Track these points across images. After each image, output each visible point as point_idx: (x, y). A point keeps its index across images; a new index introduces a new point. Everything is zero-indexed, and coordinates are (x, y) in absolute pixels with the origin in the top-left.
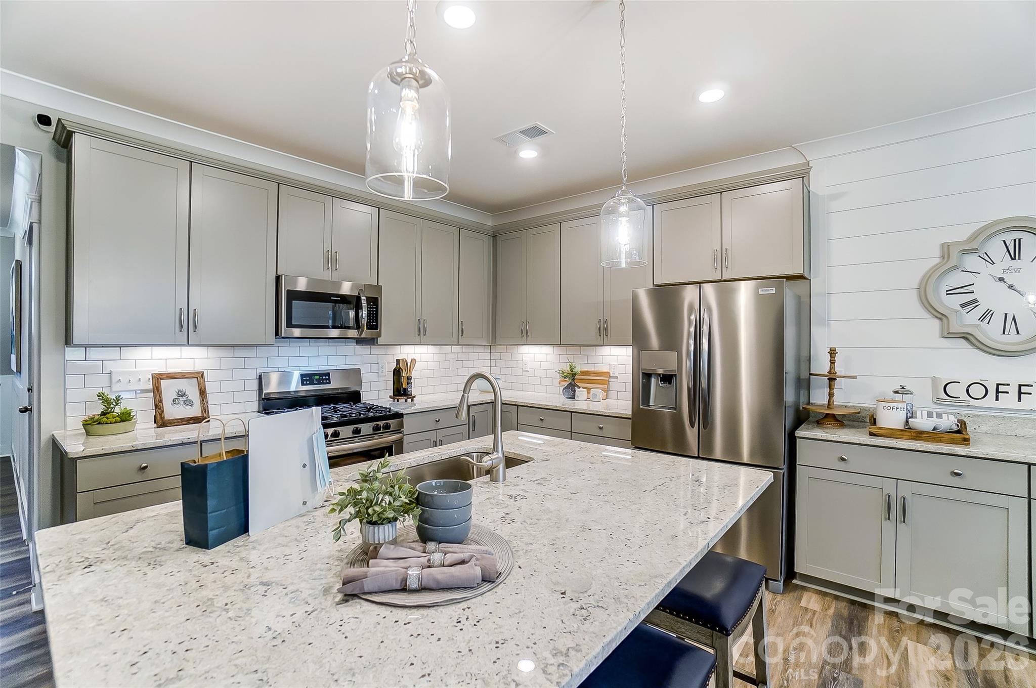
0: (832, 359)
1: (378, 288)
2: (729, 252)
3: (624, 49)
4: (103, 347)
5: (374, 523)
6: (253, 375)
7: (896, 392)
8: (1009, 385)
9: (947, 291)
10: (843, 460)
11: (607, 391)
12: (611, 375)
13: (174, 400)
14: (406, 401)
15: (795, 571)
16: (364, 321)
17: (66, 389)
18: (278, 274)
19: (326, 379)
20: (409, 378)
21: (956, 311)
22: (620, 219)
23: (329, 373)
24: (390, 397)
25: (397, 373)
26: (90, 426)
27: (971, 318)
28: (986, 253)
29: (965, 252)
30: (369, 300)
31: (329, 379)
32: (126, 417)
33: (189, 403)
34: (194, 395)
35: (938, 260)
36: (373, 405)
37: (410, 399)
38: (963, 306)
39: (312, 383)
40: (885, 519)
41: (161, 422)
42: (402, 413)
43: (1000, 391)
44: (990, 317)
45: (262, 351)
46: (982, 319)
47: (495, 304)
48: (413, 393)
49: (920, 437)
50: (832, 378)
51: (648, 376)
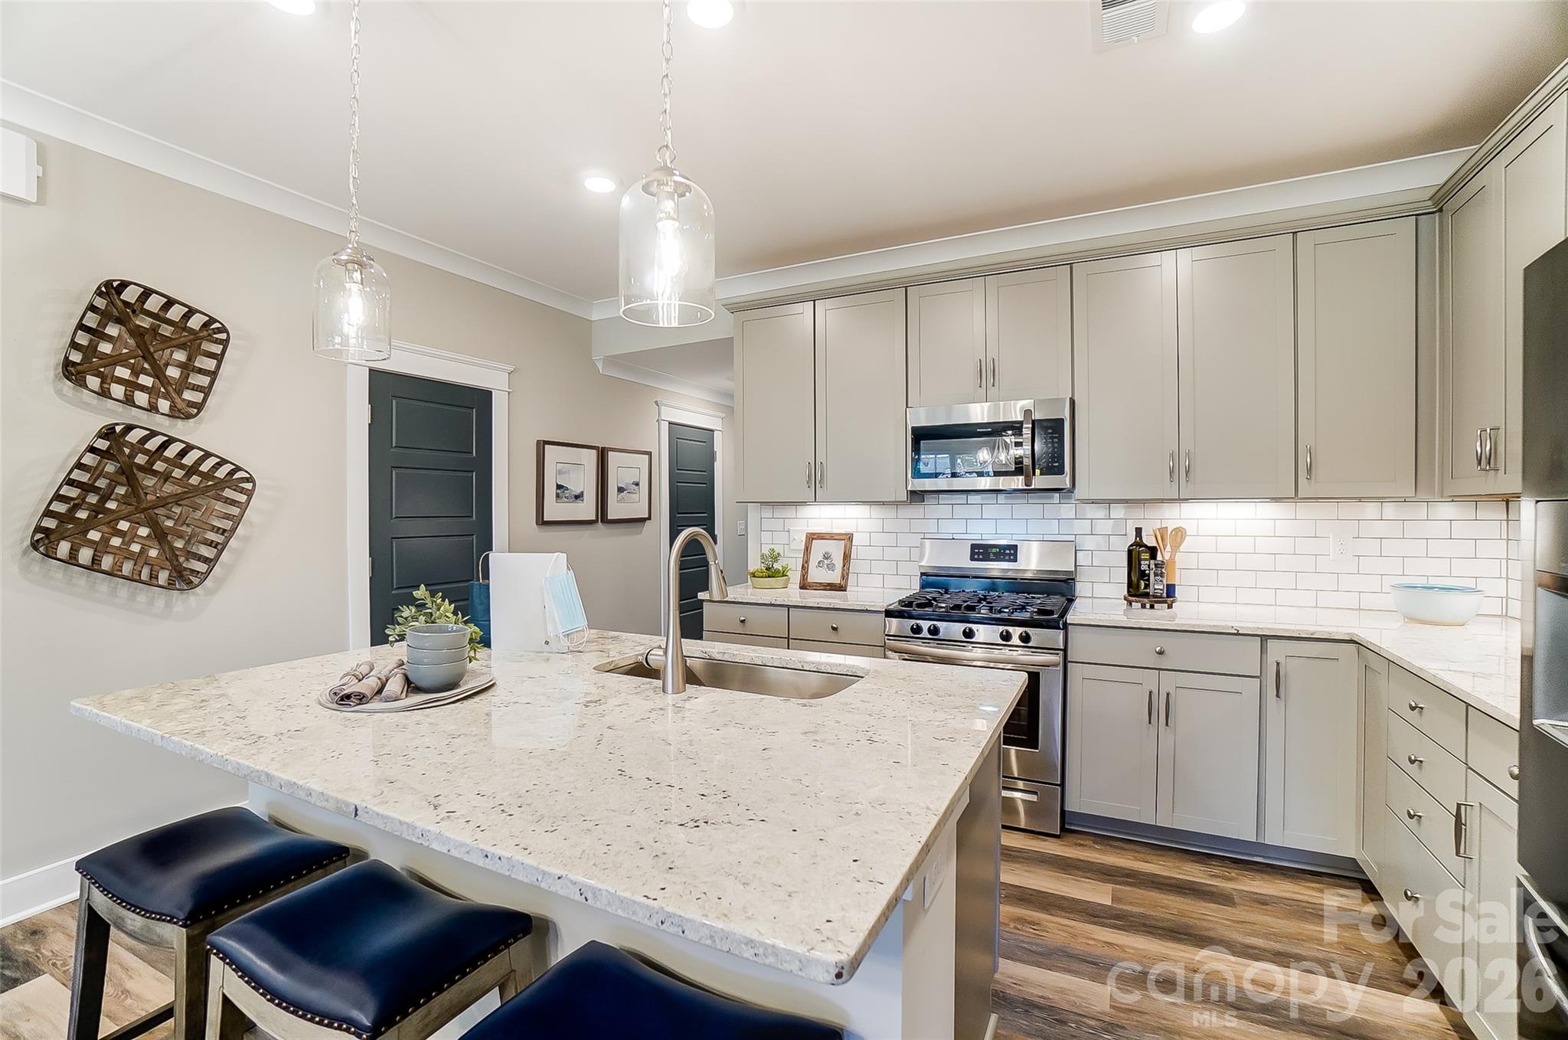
13: (819, 563)
14: (1153, 607)
17: (761, 544)
18: (908, 407)
19: (1010, 554)
23: (1018, 546)
31: (1015, 555)
33: (831, 567)
34: (838, 561)
39: (984, 559)
41: (804, 586)
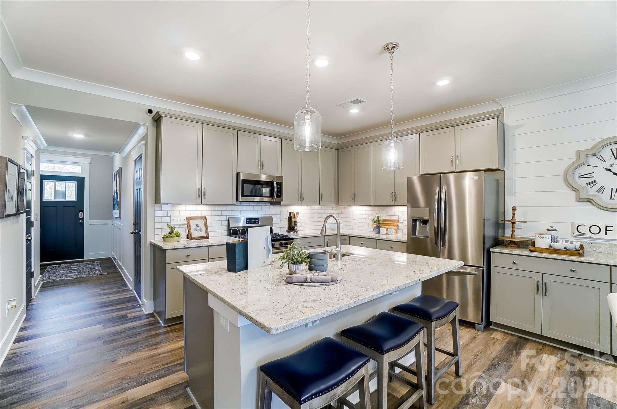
0: (514, 212)
1: (281, 178)
2: (459, 157)
3: (392, 76)
4: (168, 205)
5: (294, 264)
6: (225, 219)
7: (548, 230)
8: (612, 226)
9: (579, 176)
10: (514, 263)
11: (397, 230)
12: (399, 221)
13: (195, 229)
14: (294, 233)
15: (490, 320)
16: (275, 193)
17: (155, 223)
18: (238, 172)
19: (257, 221)
20: (295, 222)
21: (584, 187)
22: (391, 149)
23: (258, 218)
24: (287, 231)
25: (290, 219)
26: (165, 238)
27: (593, 190)
28: (601, 156)
29: (588, 156)
30: (277, 183)
31: (258, 221)
32: (178, 235)
33: (201, 230)
34: (202, 227)
35: (574, 160)
36: (279, 234)
37: (296, 232)
38: (588, 184)
39: (251, 223)
40: (537, 294)
41: (190, 238)
42: (293, 238)
43: (607, 229)
44: (603, 190)
45: (229, 208)
46: (599, 191)
47: (338, 185)
48: (297, 229)
49: (556, 252)
50: (514, 222)
51: (415, 221)
